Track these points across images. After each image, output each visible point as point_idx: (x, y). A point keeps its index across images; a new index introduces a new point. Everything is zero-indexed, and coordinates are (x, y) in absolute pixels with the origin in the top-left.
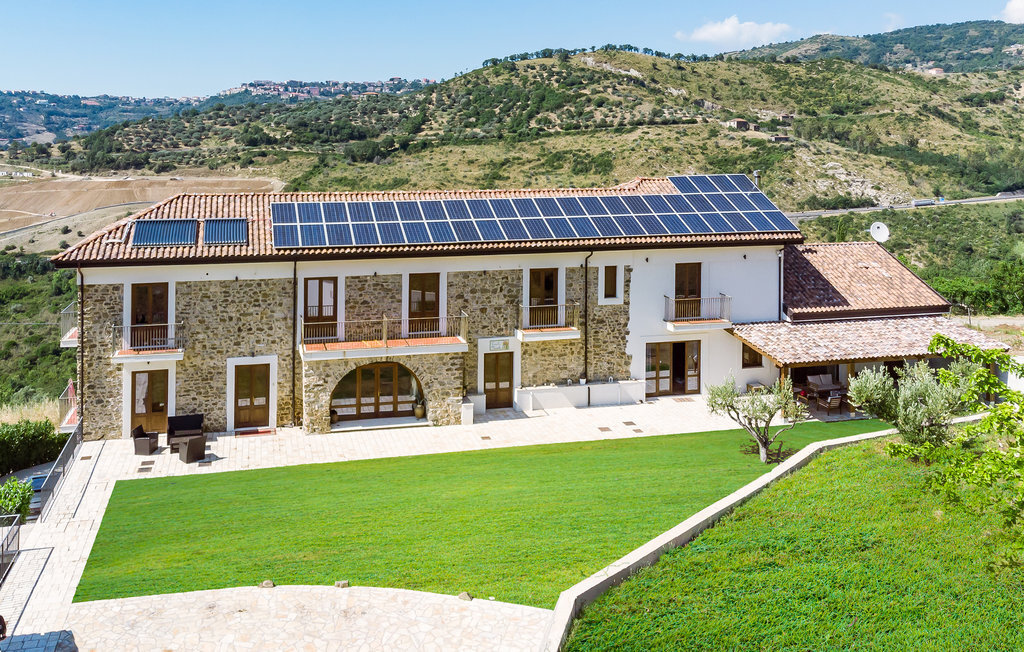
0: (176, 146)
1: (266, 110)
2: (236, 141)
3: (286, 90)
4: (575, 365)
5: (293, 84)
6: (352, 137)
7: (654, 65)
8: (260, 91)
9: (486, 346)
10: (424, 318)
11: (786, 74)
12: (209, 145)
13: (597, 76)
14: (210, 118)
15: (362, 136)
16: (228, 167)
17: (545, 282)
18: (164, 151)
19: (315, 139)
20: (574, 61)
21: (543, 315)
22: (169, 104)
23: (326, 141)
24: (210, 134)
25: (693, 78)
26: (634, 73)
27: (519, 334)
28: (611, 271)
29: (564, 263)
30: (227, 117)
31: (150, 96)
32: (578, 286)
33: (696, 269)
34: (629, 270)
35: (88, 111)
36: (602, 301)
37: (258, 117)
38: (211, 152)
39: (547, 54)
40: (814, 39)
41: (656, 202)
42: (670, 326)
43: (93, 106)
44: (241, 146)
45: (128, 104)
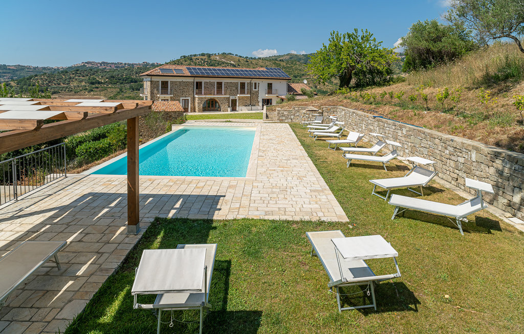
0: (59, 84)
1: (97, 72)
2: (85, 83)
3: (101, 65)
4: (249, 103)
5: (104, 63)
6: (132, 82)
7: (239, 60)
8: (90, 66)
9: (232, 98)
10: (219, 91)
11: (280, 65)
12: (73, 84)
13: (220, 63)
14: (73, 74)
15: (136, 82)
16: (82, 92)
17: (243, 85)
18: (54, 86)
19: (117, 82)
20: (212, 58)
21: (243, 92)
22: (49, 69)
23: (122, 83)
24: (74, 80)
25: (251, 65)
26: (232, 62)
27: (238, 95)
28: (255, 84)
29: (247, 81)
30: (80, 74)
31: (40, 66)
32: (249, 86)
33: (271, 84)
34: (259, 84)
35: (11, 71)
36: (254, 90)
37: (94, 74)
38: (75, 87)
39: (203, 55)
40: (288, 55)
41: (263, 71)
42: (267, 95)
43: (13, 69)
44: (88, 85)
45: (30, 69)
